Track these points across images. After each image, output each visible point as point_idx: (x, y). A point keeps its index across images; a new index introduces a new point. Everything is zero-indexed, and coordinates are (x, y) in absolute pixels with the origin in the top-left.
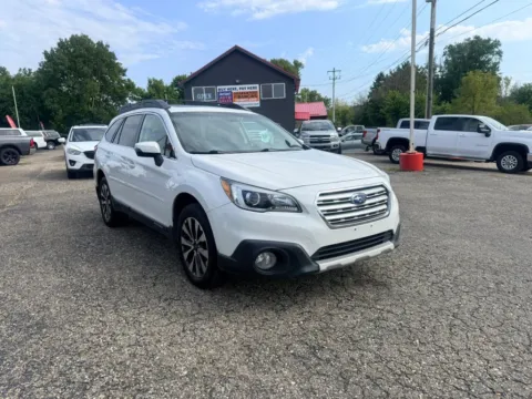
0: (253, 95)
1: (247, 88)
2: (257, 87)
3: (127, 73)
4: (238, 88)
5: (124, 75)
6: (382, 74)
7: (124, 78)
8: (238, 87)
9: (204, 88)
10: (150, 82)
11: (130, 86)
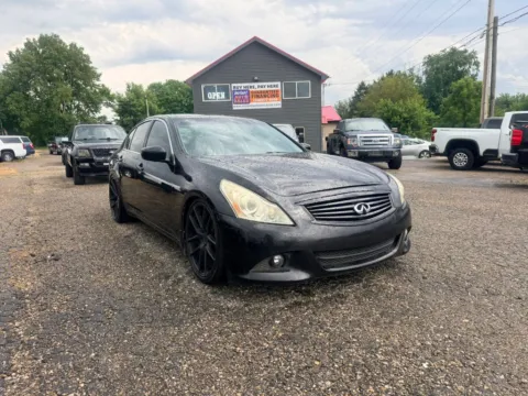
0: (274, 94)
1: (266, 86)
2: (278, 86)
3: (101, 78)
4: (256, 87)
5: (98, 80)
6: (363, 84)
7: (97, 83)
8: (256, 85)
9: (216, 85)
10: (129, 87)
11: (105, 92)
